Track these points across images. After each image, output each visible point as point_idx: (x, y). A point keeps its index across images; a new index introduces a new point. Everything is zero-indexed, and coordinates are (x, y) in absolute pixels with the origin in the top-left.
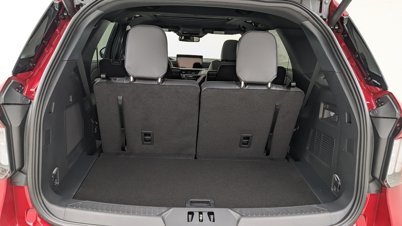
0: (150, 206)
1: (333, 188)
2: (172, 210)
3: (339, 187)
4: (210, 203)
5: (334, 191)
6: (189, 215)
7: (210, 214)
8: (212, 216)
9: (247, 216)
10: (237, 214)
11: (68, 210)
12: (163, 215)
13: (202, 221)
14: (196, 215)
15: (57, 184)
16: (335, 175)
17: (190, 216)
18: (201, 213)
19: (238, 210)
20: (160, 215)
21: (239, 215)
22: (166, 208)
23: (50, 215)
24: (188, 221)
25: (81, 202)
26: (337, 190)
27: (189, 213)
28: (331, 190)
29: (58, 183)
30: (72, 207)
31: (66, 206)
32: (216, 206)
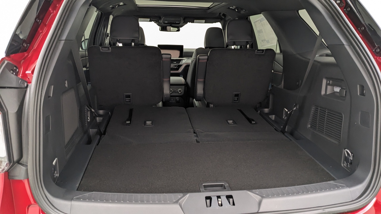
0: (163, 193)
1: (343, 163)
2: (188, 195)
3: (351, 162)
4: (224, 186)
5: (344, 166)
6: (207, 200)
7: (229, 197)
8: (231, 200)
9: (268, 196)
10: (257, 195)
11: (75, 203)
12: (180, 201)
13: (222, 205)
14: (214, 199)
15: (57, 176)
16: (346, 150)
17: (208, 201)
18: (219, 197)
19: (257, 191)
20: (177, 202)
21: (259, 197)
22: (181, 195)
23: (55, 210)
24: (207, 207)
25: (87, 194)
26: (347, 165)
27: (207, 198)
28: (341, 165)
29: (58, 175)
30: (78, 199)
31: (72, 199)
32: (232, 189)
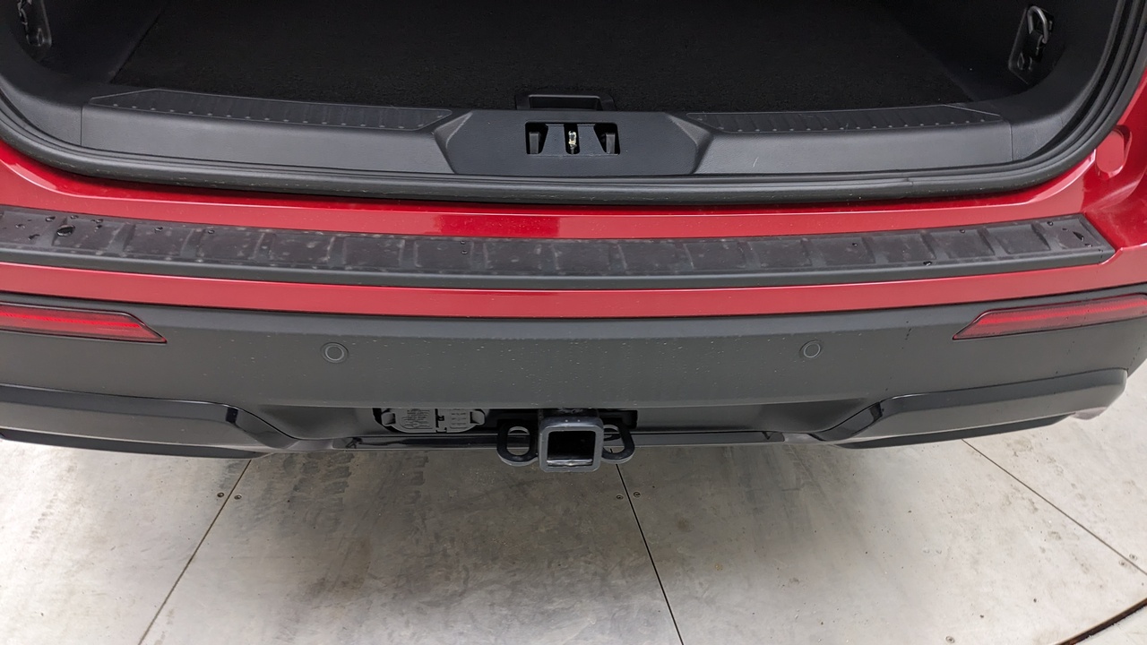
0: (388, 103)
1: (1016, 58)
2: (468, 116)
3: (1041, 50)
4: (599, 102)
5: (1015, 68)
6: (531, 135)
7: (602, 130)
8: (610, 138)
9: (732, 131)
10: (695, 127)
11: (94, 116)
12: (438, 129)
13: (577, 150)
14: (555, 132)
15: (46, 45)
16: (1034, 8)
17: (535, 136)
18: (571, 127)
19: (701, 117)
20: (428, 130)
21: (702, 131)
22: (449, 112)
23: (28, 128)
24: (528, 152)
25: (135, 93)
26: (1026, 66)
27: (531, 127)
28: (1007, 65)
29: (50, 41)
30: (105, 105)
31: (80, 104)
